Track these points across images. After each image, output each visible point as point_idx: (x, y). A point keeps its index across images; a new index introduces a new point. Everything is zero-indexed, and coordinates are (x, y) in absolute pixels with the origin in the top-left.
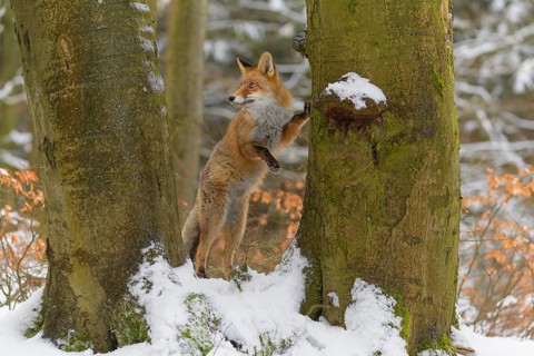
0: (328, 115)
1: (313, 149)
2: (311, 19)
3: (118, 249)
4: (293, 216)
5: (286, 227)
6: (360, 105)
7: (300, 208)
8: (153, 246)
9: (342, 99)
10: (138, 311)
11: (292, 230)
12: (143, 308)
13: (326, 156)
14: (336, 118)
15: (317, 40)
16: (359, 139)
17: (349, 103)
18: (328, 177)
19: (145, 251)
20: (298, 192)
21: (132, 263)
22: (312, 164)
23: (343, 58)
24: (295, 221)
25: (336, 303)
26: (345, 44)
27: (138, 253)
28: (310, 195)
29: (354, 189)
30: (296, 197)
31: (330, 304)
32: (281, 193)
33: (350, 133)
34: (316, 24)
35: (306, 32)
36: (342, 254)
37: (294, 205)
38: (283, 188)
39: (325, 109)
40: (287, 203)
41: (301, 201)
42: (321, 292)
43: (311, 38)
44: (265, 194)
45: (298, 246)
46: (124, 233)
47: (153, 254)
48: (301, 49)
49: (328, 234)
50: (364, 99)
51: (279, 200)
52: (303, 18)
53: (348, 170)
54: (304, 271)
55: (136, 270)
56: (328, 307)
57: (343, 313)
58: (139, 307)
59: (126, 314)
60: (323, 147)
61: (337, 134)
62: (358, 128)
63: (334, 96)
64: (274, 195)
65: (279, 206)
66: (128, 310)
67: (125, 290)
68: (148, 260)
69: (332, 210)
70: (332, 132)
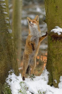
0: (52, 37)
1: (49, 45)
2: (47, 14)
3: (3, 72)
4: (45, 62)
5: (43, 65)
6: (59, 34)
7: (46, 60)
8: (11, 71)
9: (55, 33)
10: (8, 87)
11: (45, 65)
12: (10, 86)
13: (52, 47)
14: (54, 37)
15: (48, 19)
16: (60, 42)
17: (57, 34)
18: (53, 52)
19: (9, 72)
20: (46, 56)
21: (6, 75)
22: (49, 49)
23: (55, 23)
24: (45, 63)
25: (56, 82)
26: (55, 19)
27: (8, 72)
28: (49, 57)
29: (59, 54)
30: (45, 57)
31: (55, 82)
32: (42, 56)
33: (57, 41)
34: (48, 15)
35: (46, 17)
36: (57, 70)
37: (45, 59)
38: (42, 55)
39: (51, 35)
40: (43, 59)
41: (46, 58)
42: (52, 80)
43: (47, 18)
44: (38, 57)
45: (46, 69)
46: (4, 68)
47: (11, 73)
48: (45, 21)
49: (53, 65)
50: (60, 32)
51: (41, 58)
52: (45, 13)
53: (57, 50)
54: (48, 75)
55: (7, 77)
56: (54, 83)
57: (58, 84)
58: (9, 85)
59: (6, 87)
60: (51, 45)
61: (54, 41)
62: (59, 40)
63: (53, 32)
64: (40, 57)
65: (41, 59)
66: (6, 86)
67: (5, 82)
68: (10, 74)
69: (54, 60)
70: (53, 41)
